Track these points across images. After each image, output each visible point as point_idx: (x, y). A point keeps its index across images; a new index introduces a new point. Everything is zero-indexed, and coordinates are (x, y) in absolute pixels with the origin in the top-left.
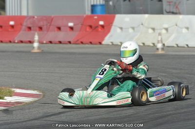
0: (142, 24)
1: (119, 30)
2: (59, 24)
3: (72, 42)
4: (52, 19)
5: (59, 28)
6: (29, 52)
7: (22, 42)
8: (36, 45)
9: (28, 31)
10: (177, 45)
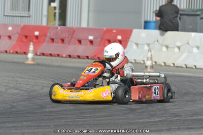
0: (157, 41)
1: (135, 47)
2: (80, 37)
3: (89, 58)
4: (74, 31)
5: (80, 42)
6: (24, 63)
7: (43, 54)
8: (30, 55)
9: (51, 43)
10: (186, 65)
